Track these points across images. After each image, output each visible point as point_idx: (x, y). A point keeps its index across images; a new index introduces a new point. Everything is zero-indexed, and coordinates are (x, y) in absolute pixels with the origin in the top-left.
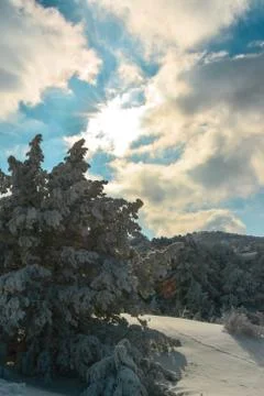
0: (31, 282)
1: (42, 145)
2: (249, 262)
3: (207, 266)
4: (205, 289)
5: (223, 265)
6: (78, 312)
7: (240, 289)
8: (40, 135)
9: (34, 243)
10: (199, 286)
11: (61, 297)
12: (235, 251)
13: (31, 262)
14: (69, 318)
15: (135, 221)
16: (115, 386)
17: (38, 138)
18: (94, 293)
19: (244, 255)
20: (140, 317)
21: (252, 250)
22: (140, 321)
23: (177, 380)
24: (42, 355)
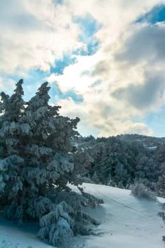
0: (12, 165)
1: (23, 86)
2: (152, 152)
3: (127, 154)
4: (125, 167)
5: (136, 153)
6: (38, 183)
7: (146, 168)
8: (22, 80)
9: (14, 143)
10: (122, 166)
11: (29, 174)
12: (145, 146)
13: (13, 153)
14: (33, 187)
15: (76, 130)
16: (55, 229)
17: (21, 82)
18: (48, 172)
19: (150, 148)
20: (79, 186)
21: (154, 145)
22: (79, 188)
23: (99, 224)
24: (19, 207)
